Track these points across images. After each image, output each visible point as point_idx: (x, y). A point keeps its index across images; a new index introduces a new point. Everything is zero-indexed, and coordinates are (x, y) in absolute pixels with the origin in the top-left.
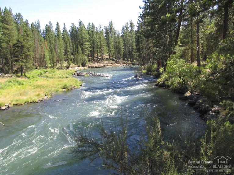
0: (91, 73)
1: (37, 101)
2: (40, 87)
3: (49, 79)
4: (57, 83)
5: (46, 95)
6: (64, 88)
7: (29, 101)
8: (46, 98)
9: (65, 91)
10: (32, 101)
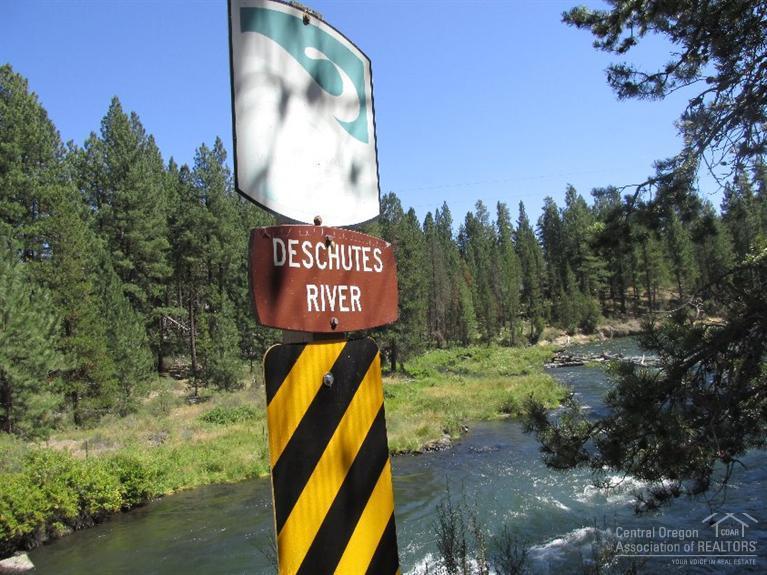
0: (606, 354)
1: (418, 450)
2: (435, 405)
3: (467, 380)
4: (487, 392)
5: (446, 432)
6: (506, 411)
7: (399, 449)
8: (445, 439)
9: (506, 419)
10: (404, 449)
